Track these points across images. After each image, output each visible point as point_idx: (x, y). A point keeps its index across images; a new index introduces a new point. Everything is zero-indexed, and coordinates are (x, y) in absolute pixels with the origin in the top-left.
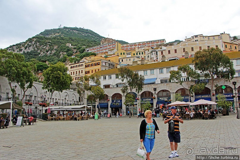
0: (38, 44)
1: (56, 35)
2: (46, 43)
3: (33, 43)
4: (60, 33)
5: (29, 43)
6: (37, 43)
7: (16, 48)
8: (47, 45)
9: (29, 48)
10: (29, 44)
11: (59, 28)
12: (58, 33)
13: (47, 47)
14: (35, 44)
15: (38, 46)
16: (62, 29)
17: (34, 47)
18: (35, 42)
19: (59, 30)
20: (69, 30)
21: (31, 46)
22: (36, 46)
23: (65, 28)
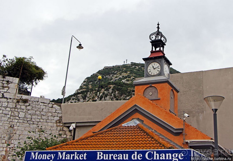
0: (117, 92)
1: (122, 75)
2: (129, 92)
3: (110, 91)
4: (129, 72)
5: (105, 91)
6: (115, 92)
7: (82, 96)
8: (131, 95)
9: (105, 98)
10: (105, 93)
11: (124, 64)
12: (126, 72)
13: (131, 97)
14: (112, 92)
15: (117, 95)
16: (129, 67)
17: (111, 97)
18: (112, 89)
19: (125, 67)
20: (140, 68)
21: (107, 95)
22: (115, 95)
23: (133, 64)
